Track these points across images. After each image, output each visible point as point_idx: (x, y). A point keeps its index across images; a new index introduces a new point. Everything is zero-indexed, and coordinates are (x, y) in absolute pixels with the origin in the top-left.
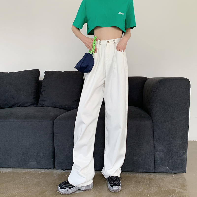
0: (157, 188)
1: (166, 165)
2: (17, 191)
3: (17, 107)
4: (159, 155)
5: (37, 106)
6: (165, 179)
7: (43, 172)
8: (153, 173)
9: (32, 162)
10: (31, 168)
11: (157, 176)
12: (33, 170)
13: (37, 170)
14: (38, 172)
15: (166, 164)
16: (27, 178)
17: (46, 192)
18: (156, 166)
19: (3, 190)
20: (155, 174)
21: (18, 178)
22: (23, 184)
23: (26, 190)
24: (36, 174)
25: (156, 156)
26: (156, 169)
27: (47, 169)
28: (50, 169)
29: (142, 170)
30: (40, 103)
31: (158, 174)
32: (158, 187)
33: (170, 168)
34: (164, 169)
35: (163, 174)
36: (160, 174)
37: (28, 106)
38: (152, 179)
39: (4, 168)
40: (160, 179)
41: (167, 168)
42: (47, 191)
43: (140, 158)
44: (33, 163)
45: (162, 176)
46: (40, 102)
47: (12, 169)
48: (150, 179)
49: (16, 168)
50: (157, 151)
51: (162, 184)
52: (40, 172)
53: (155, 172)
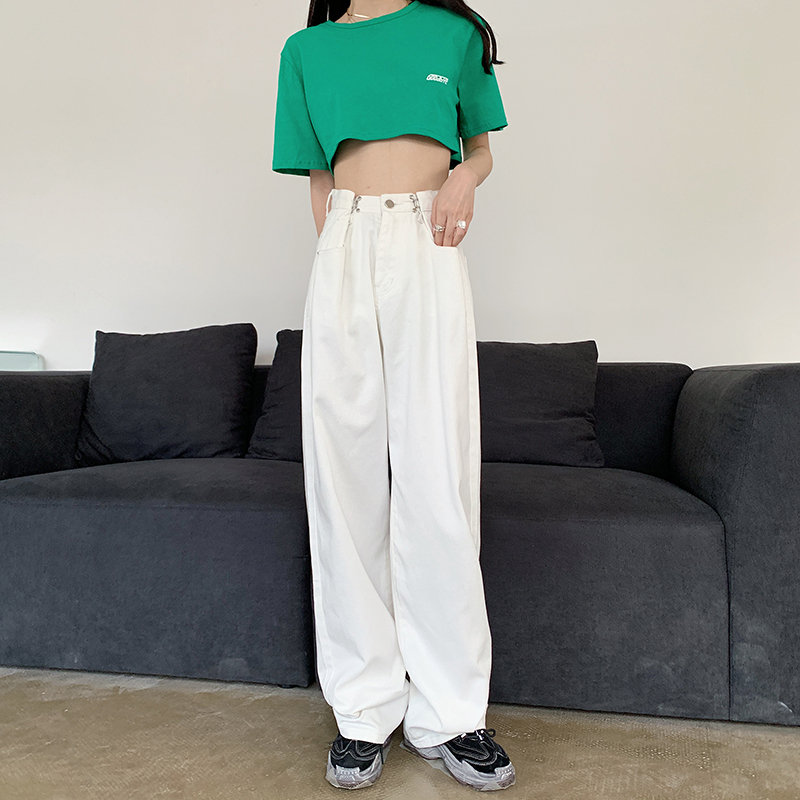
0: (745, 779)
1: (778, 695)
2: (187, 761)
3: (174, 458)
4: (749, 655)
5: (242, 457)
6: (774, 748)
7: (267, 696)
8: (720, 725)
9: (230, 657)
10: (226, 682)
11: (739, 736)
12: (233, 686)
13: (246, 687)
14: (252, 695)
15: (777, 690)
16: (216, 714)
17: (290, 771)
18: (738, 698)
19: (136, 754)
20: (730, 727)
21: (184, 713)
22: (203, 737)
23: (217, 757)
24: (244, 704)
25: (735, 657)
26: (734, 706)
27: (280, 686)
28: (292, 687)
30: (254, 446)
31: (741, 726)
32: (747, 776)
33: (792, 707)
34: (767, 708)
35: (764, 727)
36: (751, 726)
37: (214, 456)
38: (719, 745)
39: (130, 674)
40: (753, 747)
41: (782, 706)
42: (289, 765)
43: (668, 664)
44: (234, 663)
45: (761, 734)
46: (254, 443)
47: (157, 680)
48: (711, 745)
49: (174, 677)
50: (743, 640)
51: (762, 765)
52: (256, 698)
53: (730, 721)
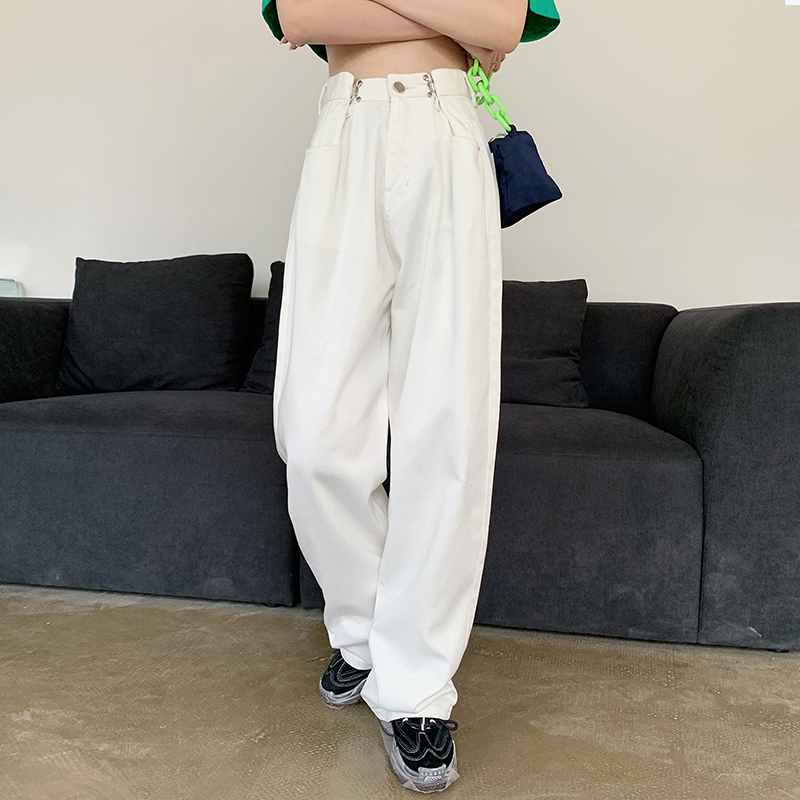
1: (748, 621)
2: (168, 670)
4: (721, 583)
5: (236, 390)
6: (741, 668)
9: (216, 577)
10: (211, 600)
11: (706, 658)
13: (232, 605)
15: (747, 617)
16: (201, 629)
20: (697, 649)
21: (165, 628)
22: (186, 650)
26: (703, 631)
27: (265, 605)
29: (643, 633)
30: (250, 380)
32: (712, 693)
33: (762, 632)
35: (731, 650)
36: (716, 649)
38: (685, 665)
39: (112, 592)
40: (719, 667)
41: (751, 631)
42: (272, 676)
43: (639, 590)
44: (220, 583)
45: (729, 657)
47: (140, 598)
48: (676, 665)
52: (242, 615)
